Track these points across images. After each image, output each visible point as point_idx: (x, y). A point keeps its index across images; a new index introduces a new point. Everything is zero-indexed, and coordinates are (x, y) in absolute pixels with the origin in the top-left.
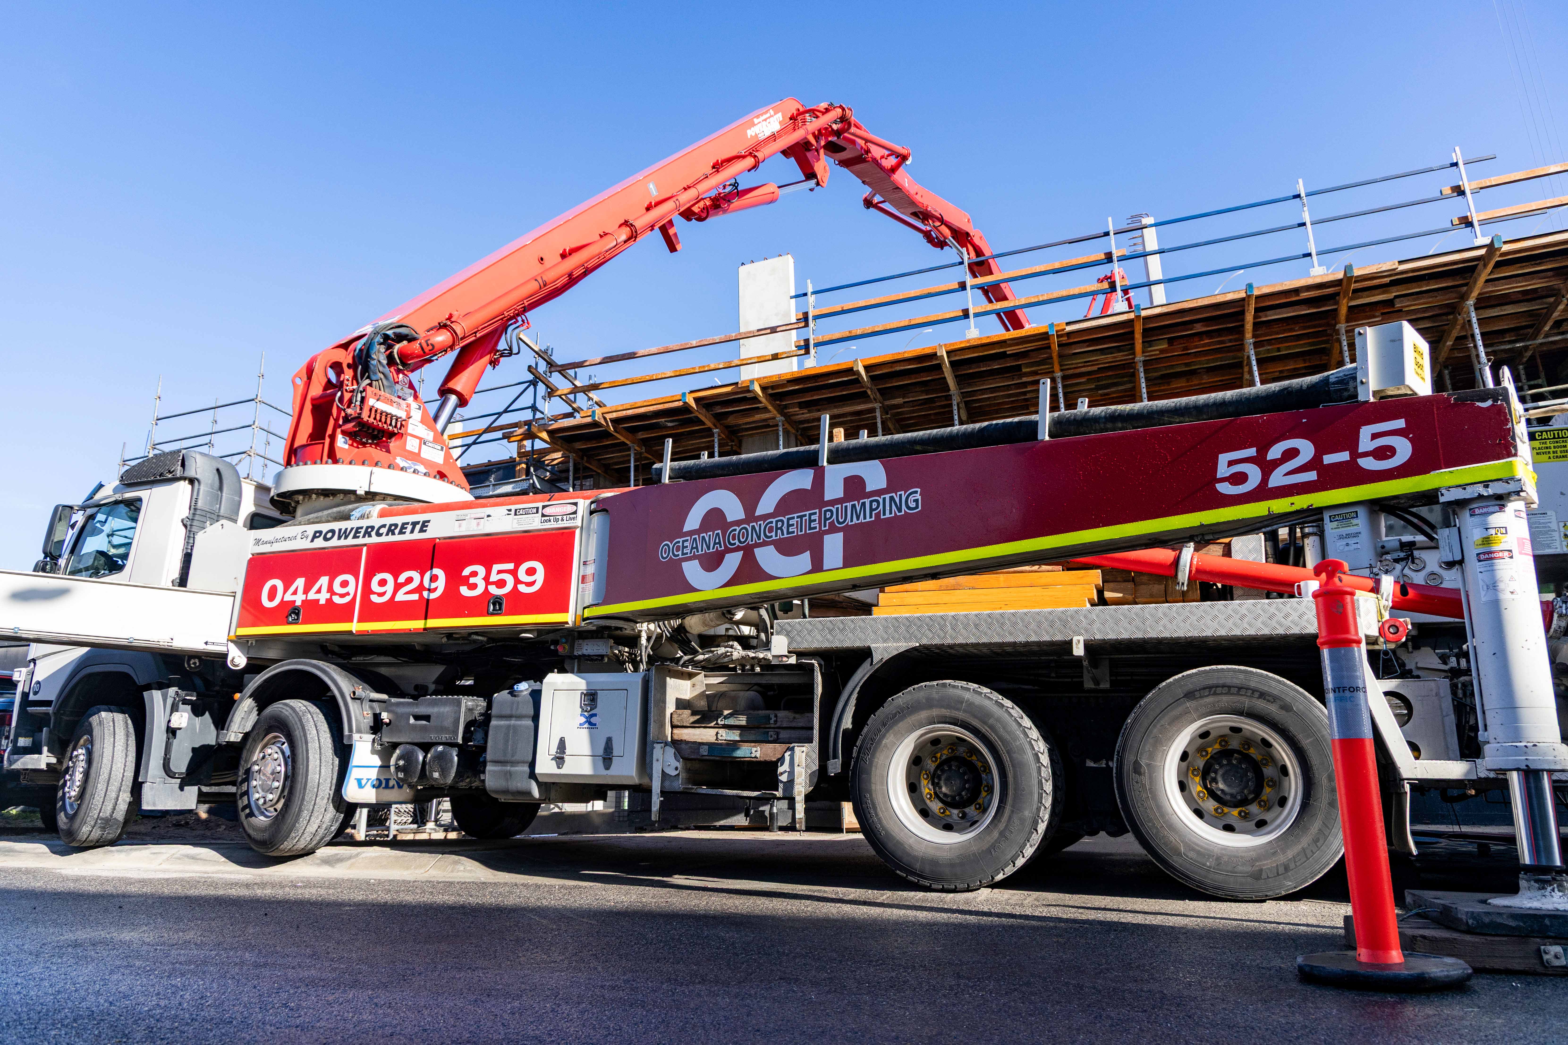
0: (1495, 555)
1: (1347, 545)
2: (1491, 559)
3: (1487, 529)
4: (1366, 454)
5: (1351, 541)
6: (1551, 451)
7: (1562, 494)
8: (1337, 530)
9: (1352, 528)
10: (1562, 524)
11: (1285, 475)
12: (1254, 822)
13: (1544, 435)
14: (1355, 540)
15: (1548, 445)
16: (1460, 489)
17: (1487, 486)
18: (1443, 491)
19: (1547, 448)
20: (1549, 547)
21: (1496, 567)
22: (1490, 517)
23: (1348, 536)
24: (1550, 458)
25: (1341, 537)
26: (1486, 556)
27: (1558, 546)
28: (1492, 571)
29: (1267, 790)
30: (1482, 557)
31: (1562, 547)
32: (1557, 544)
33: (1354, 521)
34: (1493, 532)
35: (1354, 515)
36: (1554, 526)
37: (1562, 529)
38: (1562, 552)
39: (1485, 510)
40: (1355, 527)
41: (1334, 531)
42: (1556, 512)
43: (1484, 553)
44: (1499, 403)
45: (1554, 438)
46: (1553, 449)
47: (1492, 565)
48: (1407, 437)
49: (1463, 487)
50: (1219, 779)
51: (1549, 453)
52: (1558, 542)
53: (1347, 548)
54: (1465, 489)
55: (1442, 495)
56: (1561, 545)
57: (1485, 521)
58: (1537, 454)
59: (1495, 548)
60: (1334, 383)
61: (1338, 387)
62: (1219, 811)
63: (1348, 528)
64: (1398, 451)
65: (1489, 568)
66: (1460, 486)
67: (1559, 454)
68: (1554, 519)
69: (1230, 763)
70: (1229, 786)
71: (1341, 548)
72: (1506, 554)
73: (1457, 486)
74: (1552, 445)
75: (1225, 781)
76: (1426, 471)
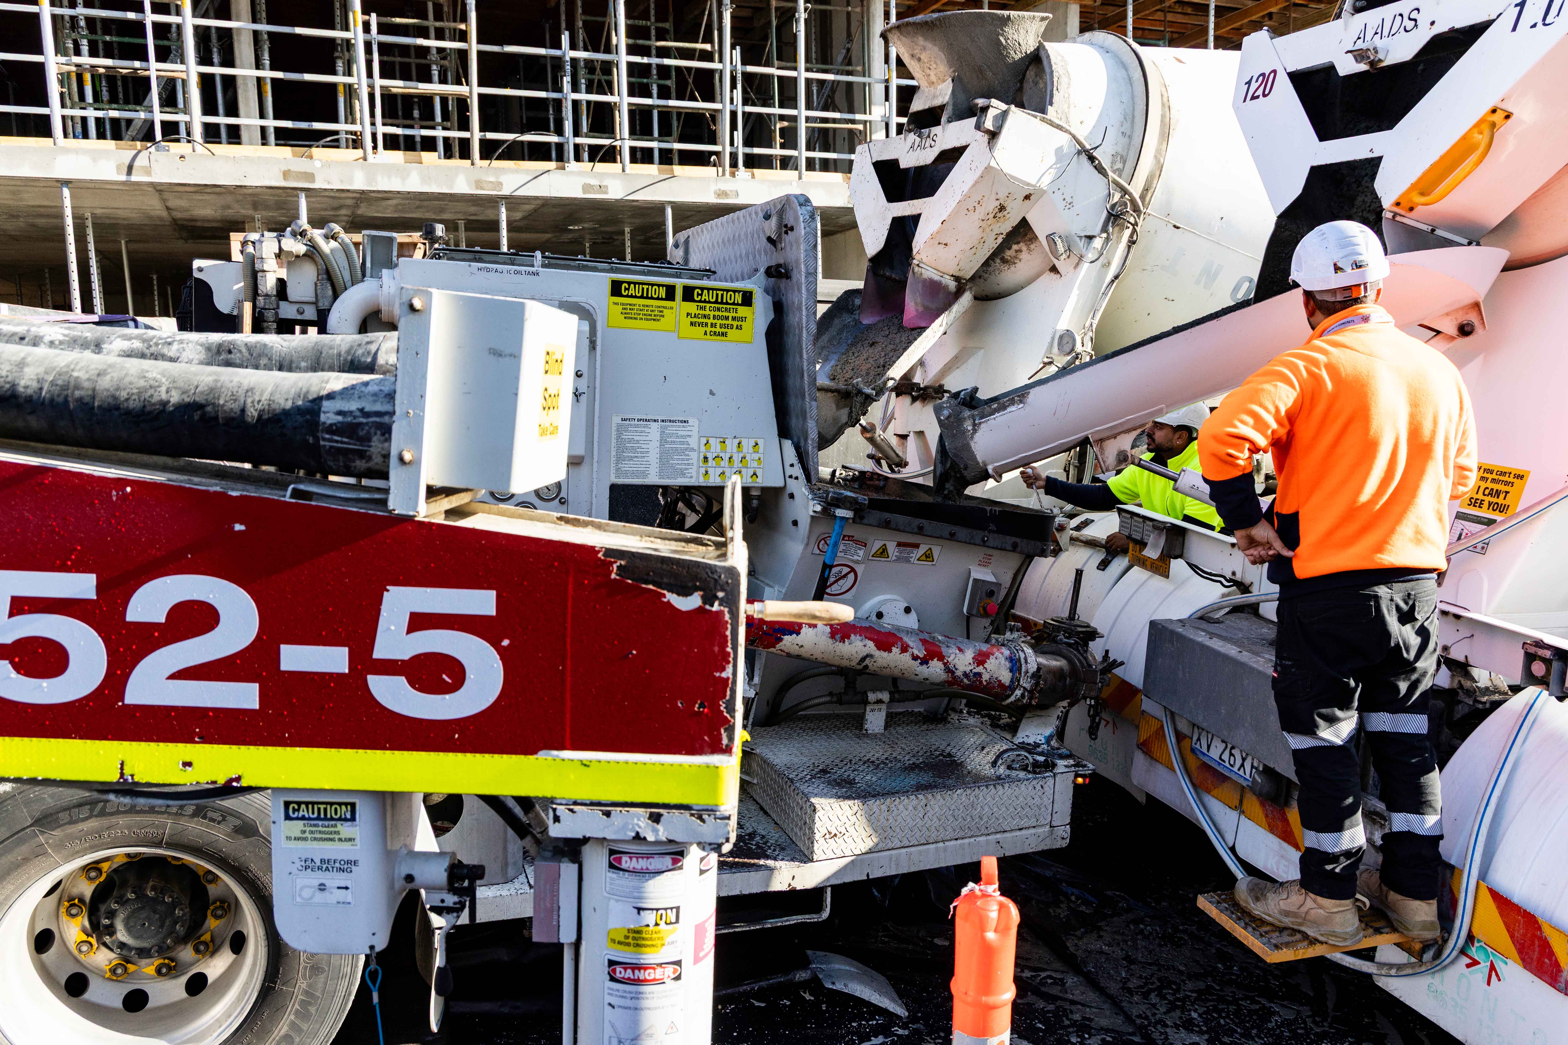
0: (649, 974)
1: (322, 887)
2: (638, 982)
3: (639, 910)
4: (389, 667)
5: (333, 880)
6: (709, 322)
7: (712, 393)
8: (300, 844)
9: (337, 845)
10: (704, 441)
11: (173, 677)
12: (184, 979)
13: (705, 297)
14: (341, 879)
15: (707, 312)
16: (597, 812)
17: (656, 818)
18: (561, 810)
19: (705, 316)
20: (683, 475)
21: (645, 1003)
22: (651, 882)
23: (326, 865)
24: (706, 334)
25: (308, 865)
26: (629, 974)
27: (694, 474)
28: (635, 1010)
29: (212, 923)
30: (620, 972)
31: (698, 477)
32: (693, 471)
33: (345, 830)
34: (649, 918)
35: (345, 812)
36: (693, 442)
37: (703, 448)
38: (696, 484)
39: (642, 864)
40: (346, 846)
41: (293, 844)
42: (700, 421)
43: (625, 965)
44: (716, 607)
45: (716, 302)
46: (711, 321)
47: (637, 997)
48: (496, 645)
49: (606, 808)
50: (119, 926)
51: (706, 324)
52: (695, 467)
53: (319, 897)
54: (608, 814)
55: (557, 819)
56: (698, 473)
57: (639, 889)
58: (692, 324)
59: (650, 957)
60: (332, 429)
61: (341, 442)
62: (119, 971)
63: (328, 845)
64: (470, 676)
65: (628, 1003)
66: (599, 804)
67: (718, 329)
68: (695, 433)
69: (141, 896)
70: (136, 938)
71: (306, 893)
72: (670, 970)
73: (593, 804)
74: (712, 313)
75: (129, 929)
76: (529, 748)
